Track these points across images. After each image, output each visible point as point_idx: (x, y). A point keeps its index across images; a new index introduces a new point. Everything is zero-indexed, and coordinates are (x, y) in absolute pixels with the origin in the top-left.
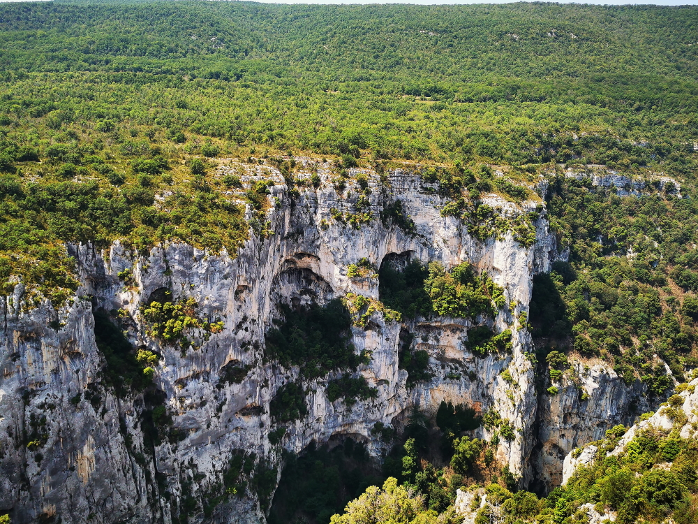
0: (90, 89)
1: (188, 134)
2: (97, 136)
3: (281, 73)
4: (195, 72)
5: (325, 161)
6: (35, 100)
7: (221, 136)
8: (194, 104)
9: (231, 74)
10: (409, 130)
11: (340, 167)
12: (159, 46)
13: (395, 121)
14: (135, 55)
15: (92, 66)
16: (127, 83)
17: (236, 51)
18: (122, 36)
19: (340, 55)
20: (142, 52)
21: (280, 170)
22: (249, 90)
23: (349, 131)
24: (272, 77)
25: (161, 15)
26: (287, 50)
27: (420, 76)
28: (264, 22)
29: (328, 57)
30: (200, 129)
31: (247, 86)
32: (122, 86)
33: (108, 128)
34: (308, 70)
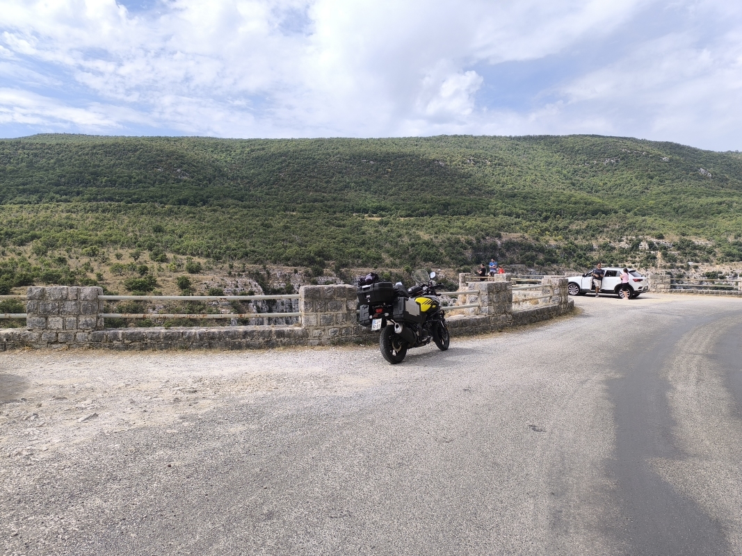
0: (68, 218)
1: (170, 256)
2: (85, 260)
3: (242, 197)
4: (164, 199)
5: (296, 272)
6: (16, 230)
7: (200, 255)
8: (169, 227)
9: (197, 200)
10: (363, 244)
11: (309, 275)
12: (128, 179)
13: (350, 236)
14: (105, 186)
15: (64, 197)
16: (104, 211)
17: (199, 180)
18: (91, 169)
19: (295, 181)
20: (113, 183)
21: (257, 281)
22: (217, 214)
23: (313, 248)
24: (236, 202)
25: (129, 151)
26: (246, 177)
27: (366, 197)
28: (224, 155)
29: (284, 183)
30: (179, 249)
31: (215, 211)
32: (101, 215)
33: (93, 254)
34: (267, 194)
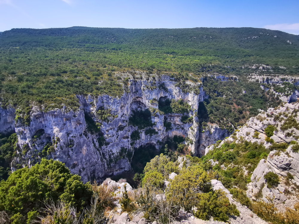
0: (80, 53)
1: (107, 65)
2: (83, 66)
3: (131, 48)
4: (108, 48)
5: (144, 72)
6: (65, 56)
7: (116, 65)
8: (108, 57)
9: (118, 48)
10: (166, 64)
11: (148, 74)
12: (98, 41)
13: (162, 61)
14: (92, 43)
15: (80, 47)
16: (90, 51)
17: (119, 42)
18: (88, 38)
19: (147, 43)
20: (94, 43)
21: (132, 75)
22: (123, 53)
23: (150, 64)
24: (129, 49)
25: (98, 32)
26: (133, 41)
27: (169, 49)
28: (126, 34)
29: (144, 43)
30: (110, 64)
31: (122, 52)
32: (89, 52)
33: (85, 64)
34: (139, 47)
